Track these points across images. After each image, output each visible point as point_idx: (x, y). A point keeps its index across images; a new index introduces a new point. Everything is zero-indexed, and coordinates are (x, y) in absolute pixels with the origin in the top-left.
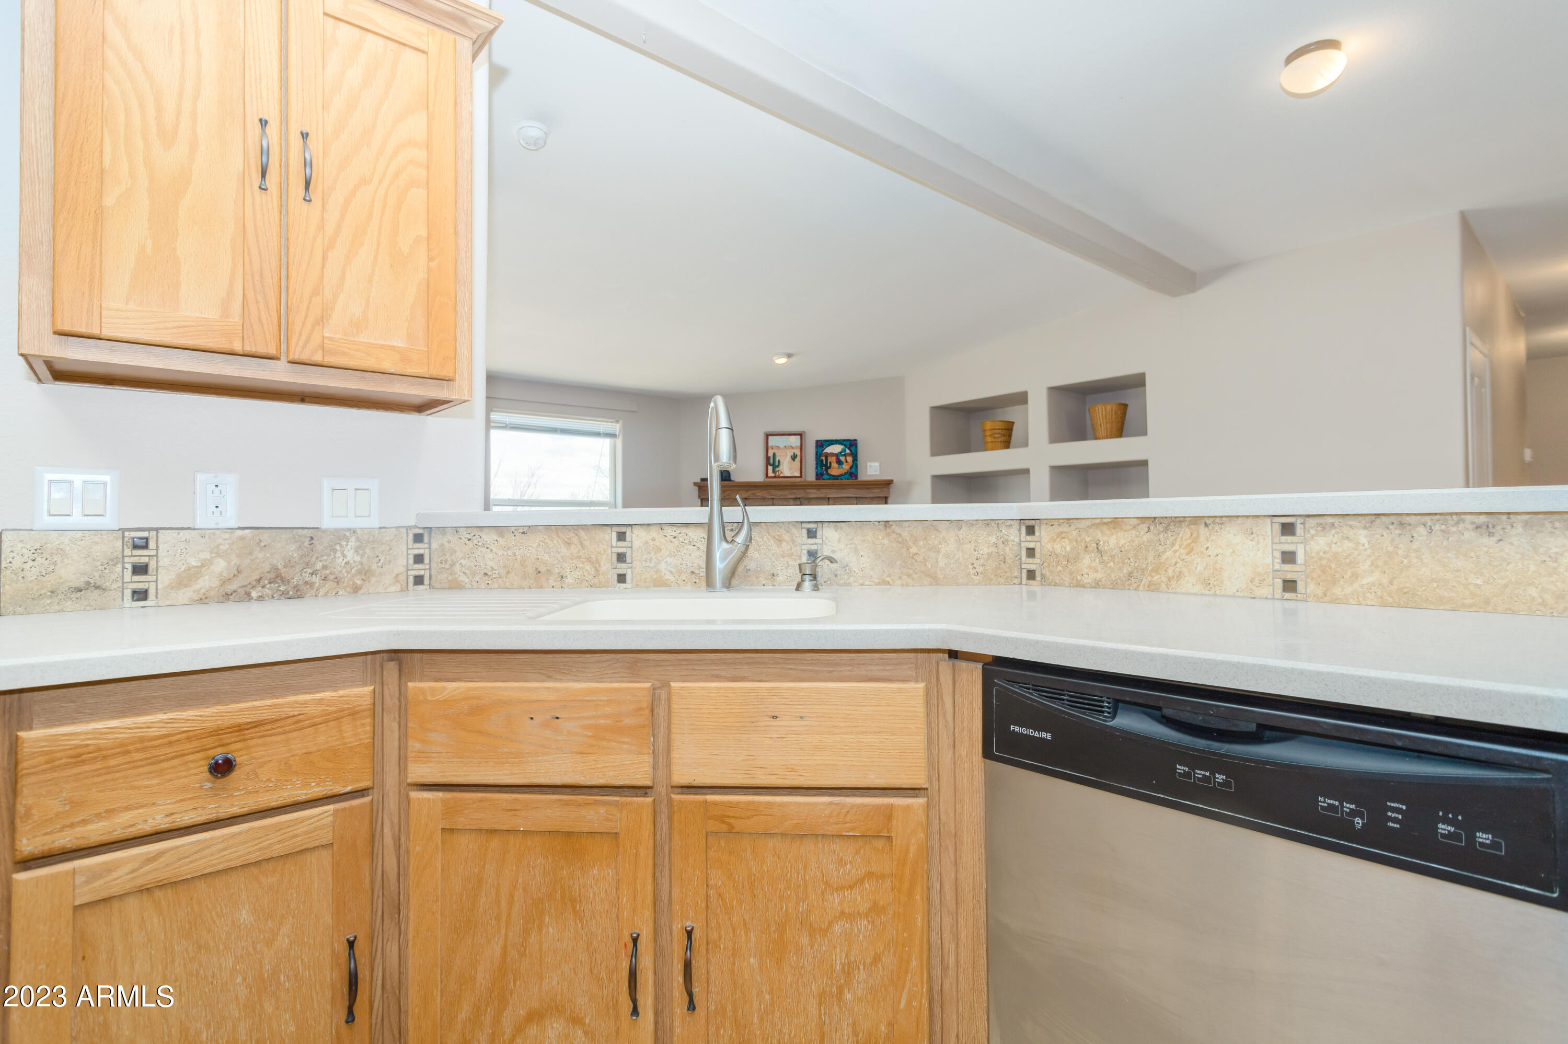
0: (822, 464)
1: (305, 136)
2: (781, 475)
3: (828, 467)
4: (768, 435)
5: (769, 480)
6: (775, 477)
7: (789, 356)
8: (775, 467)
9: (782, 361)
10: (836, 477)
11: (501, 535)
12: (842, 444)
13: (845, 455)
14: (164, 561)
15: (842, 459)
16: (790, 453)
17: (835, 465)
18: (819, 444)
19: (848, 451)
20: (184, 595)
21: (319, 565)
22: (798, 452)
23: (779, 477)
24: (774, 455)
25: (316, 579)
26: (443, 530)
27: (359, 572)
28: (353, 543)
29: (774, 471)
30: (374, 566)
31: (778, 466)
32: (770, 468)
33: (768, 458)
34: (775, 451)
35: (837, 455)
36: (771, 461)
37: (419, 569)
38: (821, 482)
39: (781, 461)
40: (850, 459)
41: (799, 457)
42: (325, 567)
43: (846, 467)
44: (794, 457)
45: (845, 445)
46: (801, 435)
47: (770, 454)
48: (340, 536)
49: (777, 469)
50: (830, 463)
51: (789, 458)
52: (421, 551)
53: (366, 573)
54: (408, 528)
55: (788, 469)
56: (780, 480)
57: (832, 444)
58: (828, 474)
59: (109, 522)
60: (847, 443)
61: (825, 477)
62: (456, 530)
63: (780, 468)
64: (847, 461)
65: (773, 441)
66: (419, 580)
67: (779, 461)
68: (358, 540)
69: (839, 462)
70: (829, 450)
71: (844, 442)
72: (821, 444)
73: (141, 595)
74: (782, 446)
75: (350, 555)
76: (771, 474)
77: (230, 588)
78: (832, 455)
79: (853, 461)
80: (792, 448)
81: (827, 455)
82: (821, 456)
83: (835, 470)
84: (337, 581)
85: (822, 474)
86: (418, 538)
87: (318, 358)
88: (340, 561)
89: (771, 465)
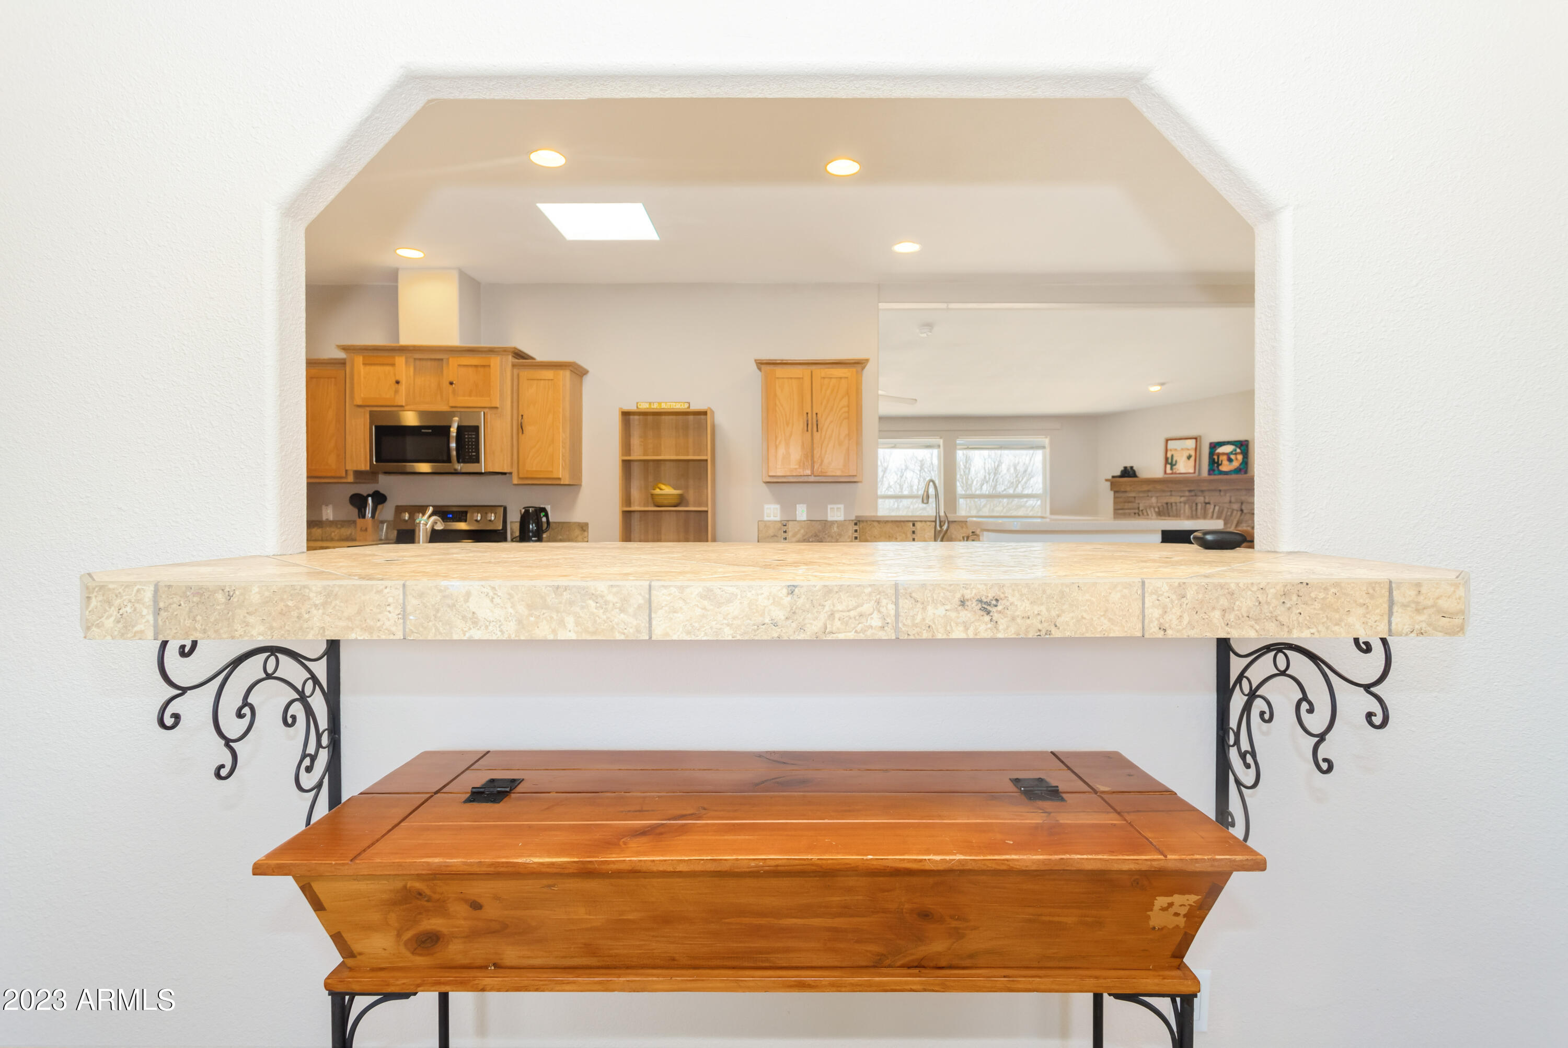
0: (1214, 463)
1: (817, 414)
2: (1178, 472)
3: (1219, 465)
4: (1167, 441)
5: (1166, 476)
6: (1172, 474)
7: (1162, 384)
8: (1172, 465)
9: (1155, 389)
10: (1226, 473)
11: (879, 523)
12: (1233, 445)
13: (1236, 454)
14: (790, 529)
15: (1233, 457)
16: (1186, 454)
17: (1225, 462)
18: (1212, 446)
19: (1238, 450)
20: (794, 539)
21: (827, 532)
22: (1193, 453)
23: (1176, 473)
24: (1172, 456)
25: (826, 536)
26: (863, 521)
27: (838, 534)
28: (836, 525)
29: (1172, 469)
30: (842, 533)
31: (1175, 465)
32: (1168, 467)
33: (1167, 459)
34: (1173, 452)
35: (1228, 455)
36: (1170, 461)
37: (856, 535)
38: (1212, 477)
39: (1178, 461)
40: (1240, 457)
41: (1195, 457)
42: (828, 533)
43: (1235, 464)
44: (1189, 457)
45: (1236, 446)
46: (1196, 439)
47: (1169, 455)
48: (833, 523)
49: (1174, 467)
50: (1222, 461)
51: (1185, 458)
52: (856, 528)
53: (840, 535)
54: (852, 520)
55: (1184, 467)
56: (1178, 475)
57: (1224, 445)
58: (1218, 470)
59: (778, 519)
60: (1238, 443)
61: (1216, 472)
62: (867, 521)
63: (1176, 467)
64: (1237, 459)
65: (1171, 444)
66: (856, 538)
67: (1176, 461)
68: (838, 524)
69: (1230, 460)
70: (1221, 450)
71: (1236, 443)
72: (1214, 446)
73: (785, 539)
74: (1179, 449)
75: (835, 529)
76: (1169, 471)
77: (804, 538)
78: (1223, 454)
79: (1243, 459)
80: (1188, 449)
81: (1219, 455)
82: (1213, 455)
83: (1226, 467)
84: (832, 537)
85: (1214, 470)
86: (856, 524)
87: (820, 475)
88: (833, 531)
89: (1169, 464)
